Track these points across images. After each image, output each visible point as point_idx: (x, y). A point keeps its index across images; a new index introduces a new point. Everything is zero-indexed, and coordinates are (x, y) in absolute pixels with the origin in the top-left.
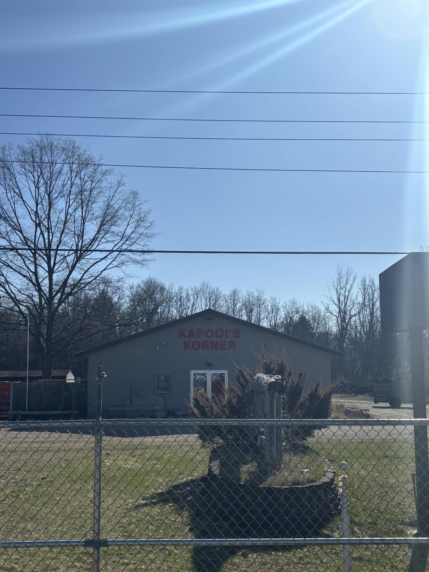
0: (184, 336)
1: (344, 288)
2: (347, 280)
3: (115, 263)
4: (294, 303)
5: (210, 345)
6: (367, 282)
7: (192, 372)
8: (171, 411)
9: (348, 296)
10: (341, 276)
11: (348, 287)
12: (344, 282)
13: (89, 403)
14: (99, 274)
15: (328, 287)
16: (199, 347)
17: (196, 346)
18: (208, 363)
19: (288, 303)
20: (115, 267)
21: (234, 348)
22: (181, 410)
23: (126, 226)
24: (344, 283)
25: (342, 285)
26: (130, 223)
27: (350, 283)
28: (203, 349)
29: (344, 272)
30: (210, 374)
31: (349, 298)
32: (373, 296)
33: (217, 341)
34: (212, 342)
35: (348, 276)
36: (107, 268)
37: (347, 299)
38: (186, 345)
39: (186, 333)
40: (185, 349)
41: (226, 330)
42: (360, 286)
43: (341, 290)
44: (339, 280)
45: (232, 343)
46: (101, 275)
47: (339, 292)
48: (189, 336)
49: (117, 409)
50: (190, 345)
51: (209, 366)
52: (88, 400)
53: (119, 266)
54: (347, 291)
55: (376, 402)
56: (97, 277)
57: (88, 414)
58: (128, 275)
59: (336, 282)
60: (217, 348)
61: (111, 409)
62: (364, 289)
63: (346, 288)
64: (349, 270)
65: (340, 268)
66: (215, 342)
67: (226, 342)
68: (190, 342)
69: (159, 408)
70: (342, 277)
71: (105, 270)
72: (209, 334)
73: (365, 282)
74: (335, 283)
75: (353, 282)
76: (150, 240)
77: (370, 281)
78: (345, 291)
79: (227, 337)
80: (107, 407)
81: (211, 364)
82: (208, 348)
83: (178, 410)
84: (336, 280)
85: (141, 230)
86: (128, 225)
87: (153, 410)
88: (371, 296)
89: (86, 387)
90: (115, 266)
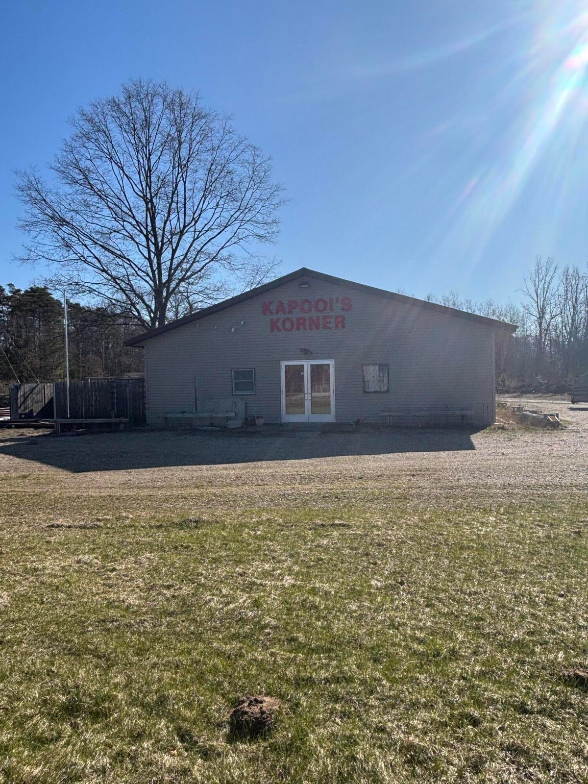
0: (270, 312)
1: (543, 280)
2: (547, 271)
4: (490, 305)
5: (307, 324)
6: (570, 272)
7: (283, 364)
9: (547, 289)
10: (540, 267)
11: (548, 279)
12: (544, 273)
15: (525, 280)
16: (292, 327)
17: (288, 325)
18: (304, 349)
19: (484, 304)
21: (343, 327)
25: (541, 277)
27: (551, 273)
28: (298, 329)
29: (543, 262)
30: (307, 365)
31: (549, 291)
32: (577, 287)
33: (318, 318)
34: (311, 318)
35: (548, 266)
37: (547, 292)
38: (274, 326)
39: (273, 308)
40: (272, 330)
41: (331, 300)
42: (562, 277)
43: (540, 282)
44: (537, 271)
45: (340, 319)
47: (537, 285)
48: (277, 313)
50: (279, 324)
51: (307, 353)
54: (547, 284)
55: (573, 402)
60: (317, 328)
62: (567, 279)
63: (545, 280)
64: (550, 259)
65: (539, 258)
66: (315, 318)
67: (330, 317)
68: (279, 319)
72: (306, 306)
73: (567, 272)
74: (533, 275)
75: (554, 273)
77: (574, 271)
78: (544, 284)
79: (332, 310)
80: (165, 413)
81: (309, 351)
82: (305, 329)
84: (533, 272)
87: (227, 418)
88: (574, 287)
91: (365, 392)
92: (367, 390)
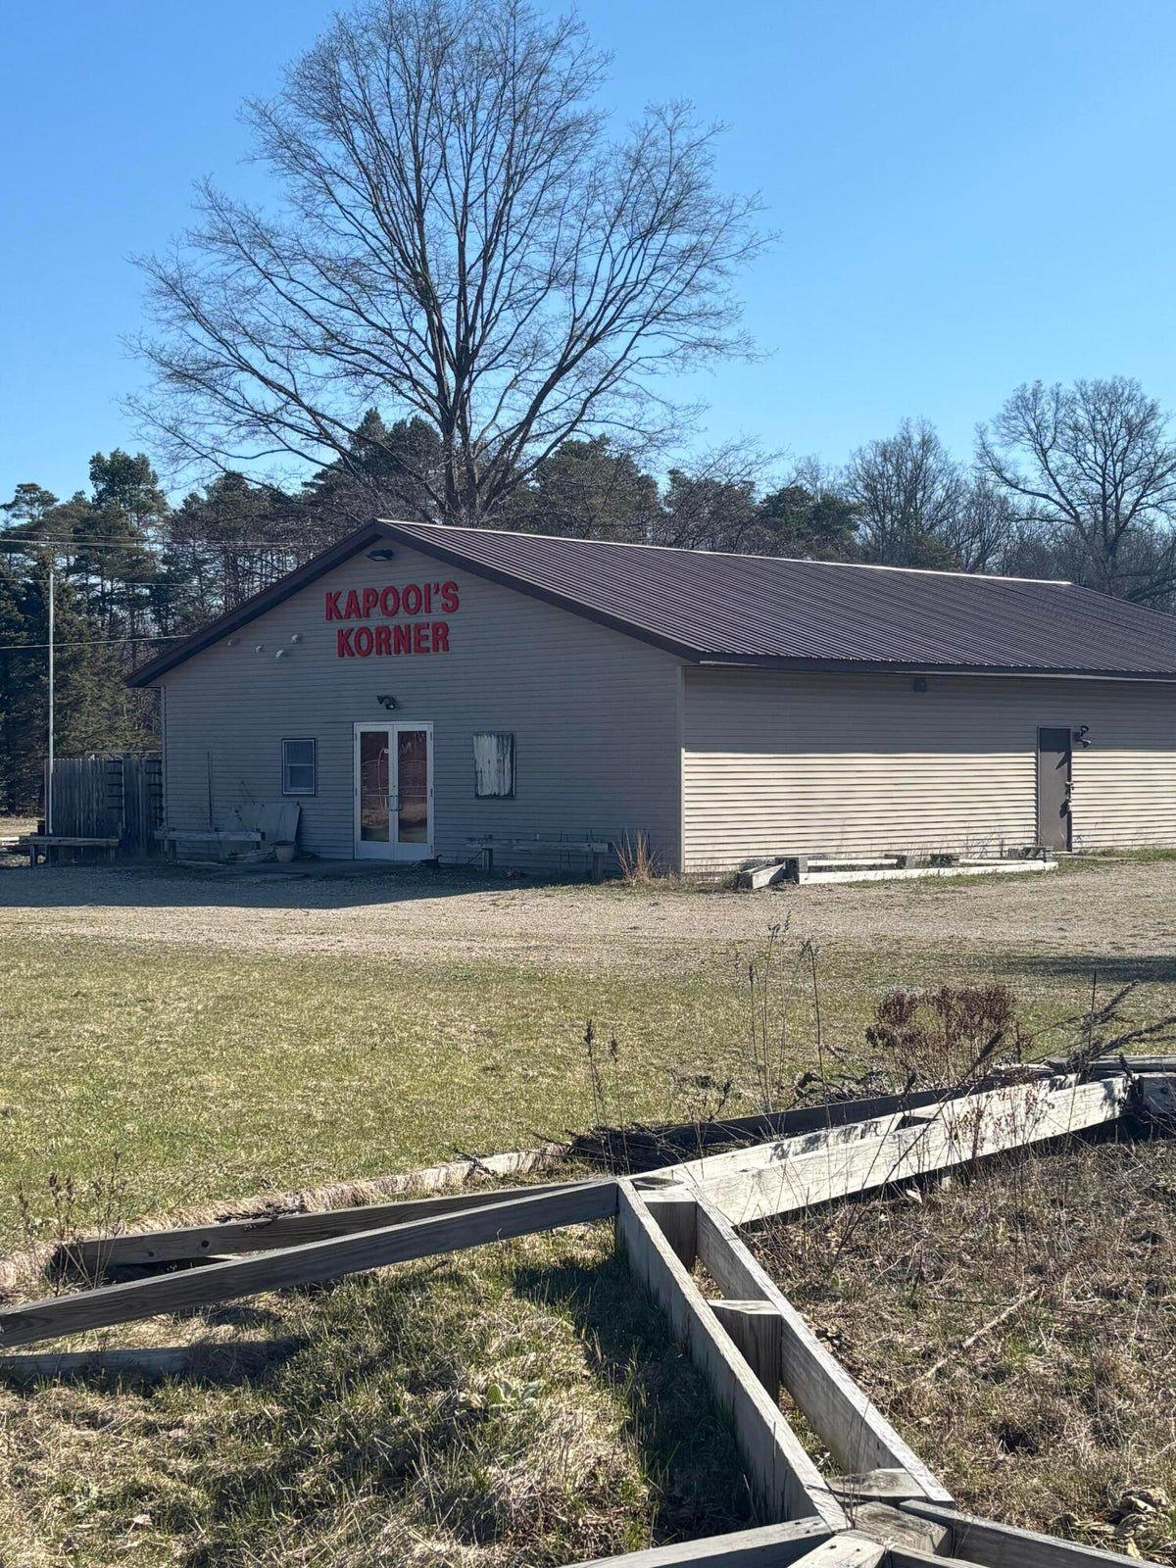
7: (358, 729)
21: (446, 648)
33: (408, 628)
38: (342, 643)
39: (342, 605)
40: (341, 655)
41: (427, 587)
48: (348, 616)
68: (351, 630)
72: (391, 602)
81: (394, 701)
91: (477, 796)
92: (480, 791)
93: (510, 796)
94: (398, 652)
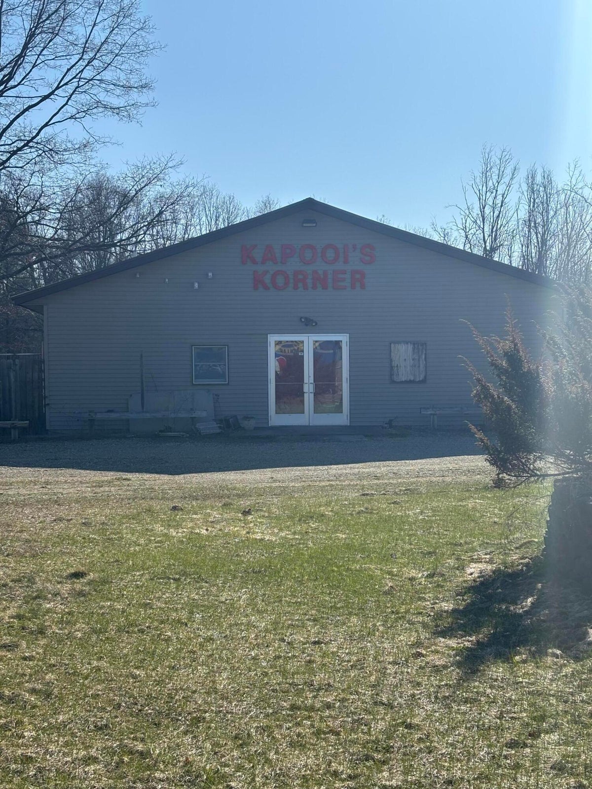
0: (254, 262)
1: (494, 191)
2: (500, 176)
3: (70, 110)
5: (309, 281)
6: (539, 179)
7: (273, 339)
8: (231, 420)
10: (489, 166)
11: (501, 189)
12: (495, 178)
13: (48, 404)
14: (34, 134)
15: (464, 188)
16: (287, 283)
17: (280, 281)
18: (306, 318)
20: (70, 118)
21: (363, 286)
22: (253, 418)
23: (91, 27)
24: (495, 182)
25: (490, 184)
26: (97, 22)
27: (506, 179)
28: (296, 287)
29: (495, 159)
30: (309, 342)
33: (325, 272)
34: (315, 272)
35: (503, 165)
36: (52, 122)
37: (499, 215)
38: (258, 282)
39: (258, 254)
40: (256, 288)
41: (346, 247)
42: (524, 186)
43: (488, 194)
44: (485, 174)
45: (358, 276)
46: (38, 137)
47: (484, 198)
48: (263, 262)
49: (113, 416)
50: (267, 279)
51: (308, 324)
52: (45, 397)
53: (77, 116)
56: (29, 142)
57: (48, 428)
58: (97, 138)
59: (478, 178)
60: (325, 287)
61: (99, 416)
62: (532, 193)
63: (497, 191)
64: (505, 153)
65: (488, 150)
66: (321, 272)
67: (344, 272)
69: (204, 414)
70: (491, 169)
71: (46, 125)
72: (308, 254)
73: (533, 178)
74: (478, 180)
75: (512, 179)
76: (142, 59)
78: (495, 199)
79: (346, 262)
80: (90, 412)
81: (312, 320)
82: (305, 288)
83: (246, 418)
84: (478, 174)
85: (121, 37)
86: (95, 24)
87: (193, 418)
89: (41, 371)
90: (69, 115)
91: (393, 382)
92: (395, 378)
93: (424, 381)
94: (314, 287)
